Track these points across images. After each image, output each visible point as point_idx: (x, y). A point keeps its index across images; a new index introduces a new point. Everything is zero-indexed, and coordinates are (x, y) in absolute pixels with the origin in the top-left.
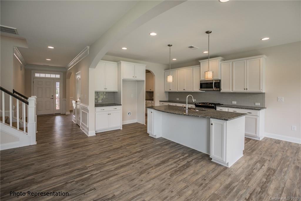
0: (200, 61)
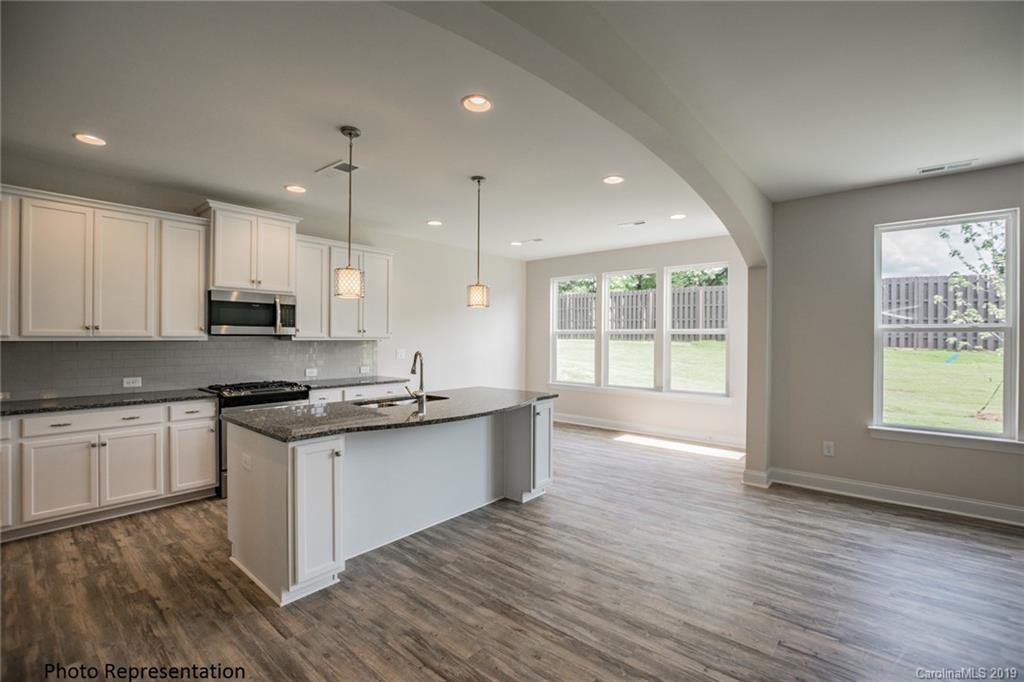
0: (213, 204)
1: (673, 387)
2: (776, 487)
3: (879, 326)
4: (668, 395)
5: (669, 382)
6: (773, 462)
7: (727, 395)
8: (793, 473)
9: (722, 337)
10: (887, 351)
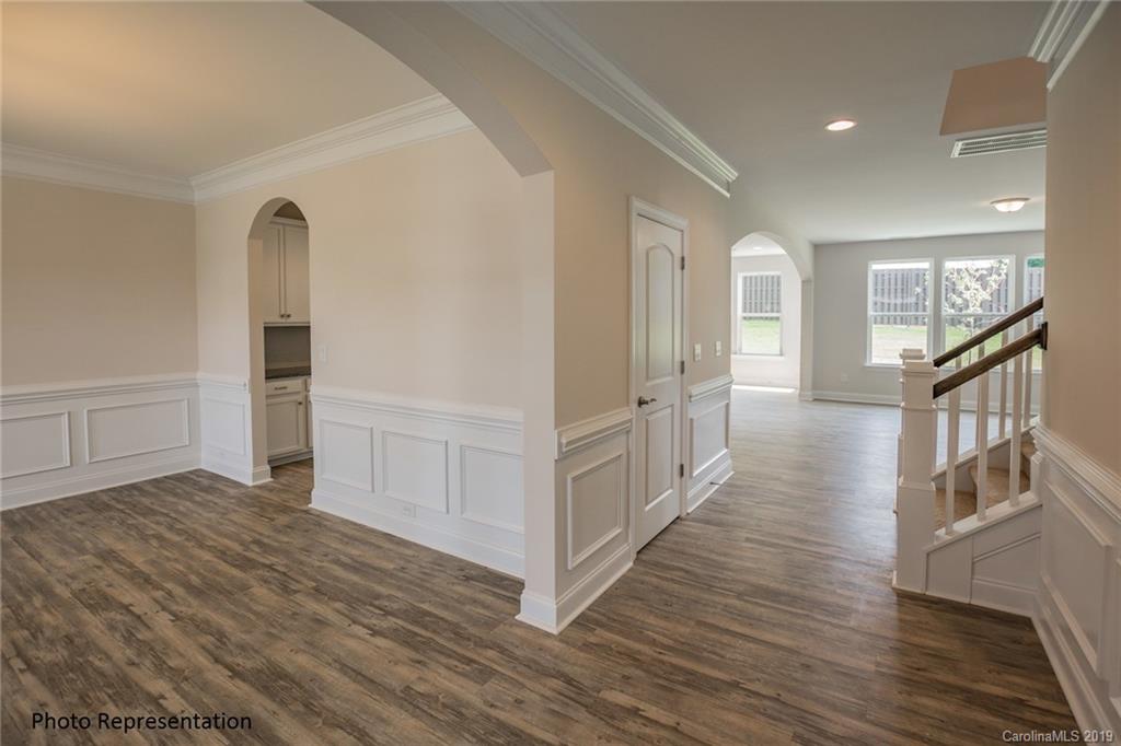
1: (743, 351)
2: (815, 400)
3: (871, 312)
4: (742, 356)
5: (740, 350)
6: (815, 387)
7: (781, 355)
8: (825, 393)
9: (778, 319)
10: (874, 326)
